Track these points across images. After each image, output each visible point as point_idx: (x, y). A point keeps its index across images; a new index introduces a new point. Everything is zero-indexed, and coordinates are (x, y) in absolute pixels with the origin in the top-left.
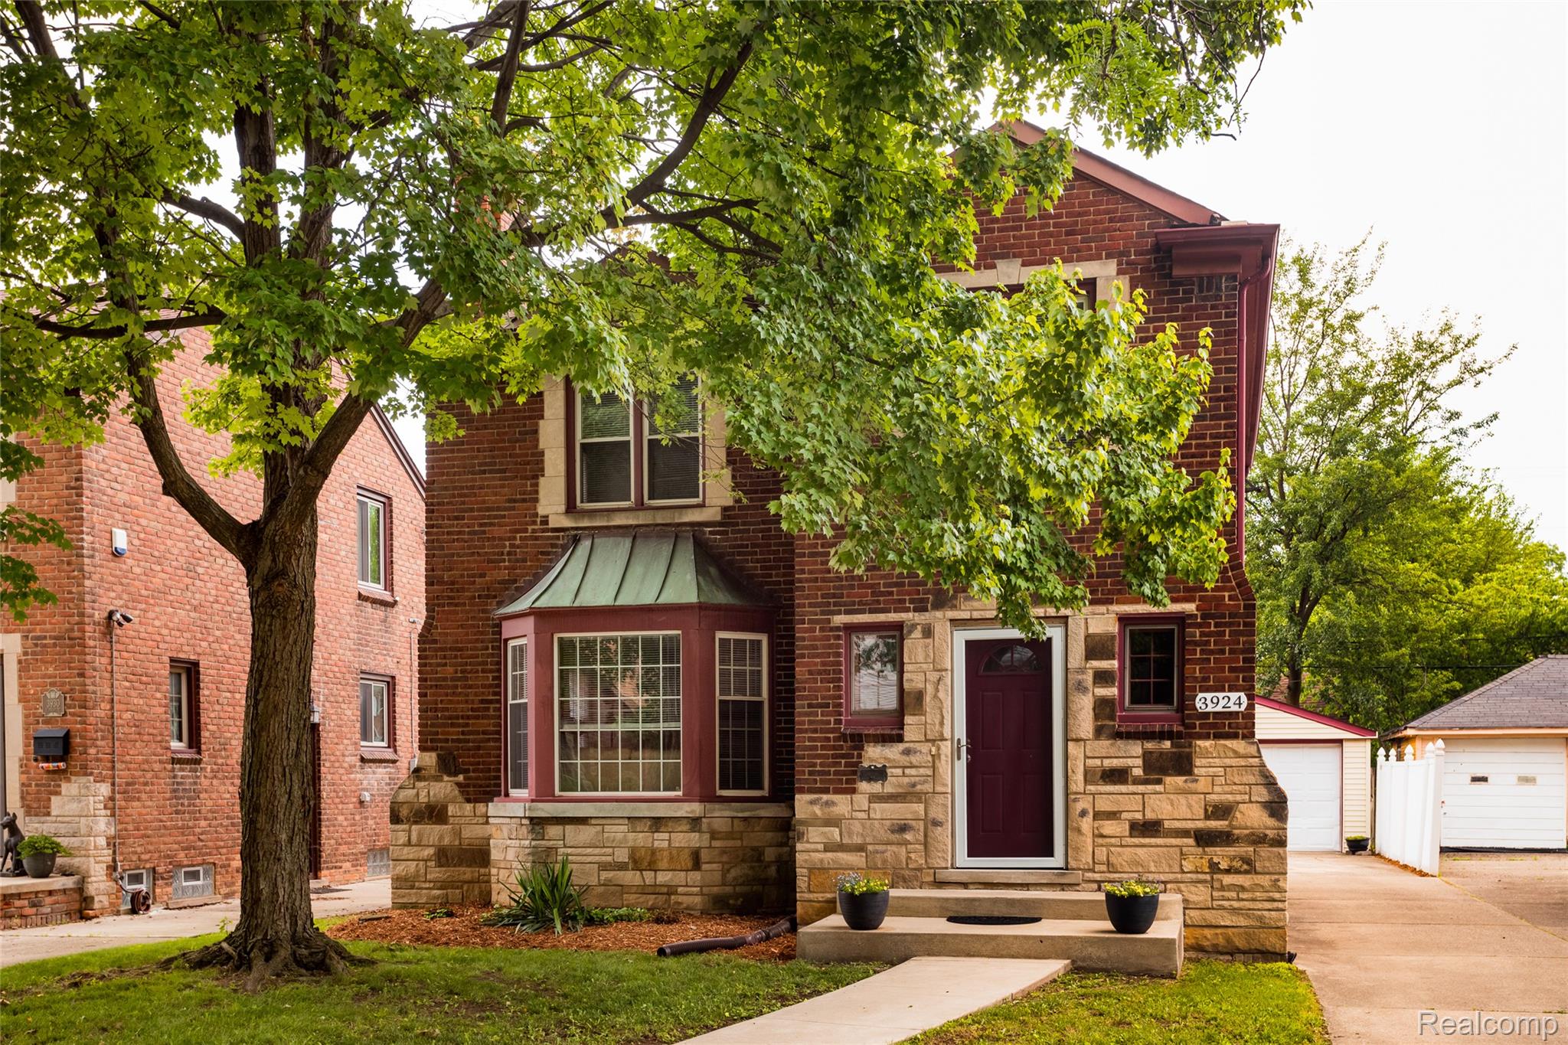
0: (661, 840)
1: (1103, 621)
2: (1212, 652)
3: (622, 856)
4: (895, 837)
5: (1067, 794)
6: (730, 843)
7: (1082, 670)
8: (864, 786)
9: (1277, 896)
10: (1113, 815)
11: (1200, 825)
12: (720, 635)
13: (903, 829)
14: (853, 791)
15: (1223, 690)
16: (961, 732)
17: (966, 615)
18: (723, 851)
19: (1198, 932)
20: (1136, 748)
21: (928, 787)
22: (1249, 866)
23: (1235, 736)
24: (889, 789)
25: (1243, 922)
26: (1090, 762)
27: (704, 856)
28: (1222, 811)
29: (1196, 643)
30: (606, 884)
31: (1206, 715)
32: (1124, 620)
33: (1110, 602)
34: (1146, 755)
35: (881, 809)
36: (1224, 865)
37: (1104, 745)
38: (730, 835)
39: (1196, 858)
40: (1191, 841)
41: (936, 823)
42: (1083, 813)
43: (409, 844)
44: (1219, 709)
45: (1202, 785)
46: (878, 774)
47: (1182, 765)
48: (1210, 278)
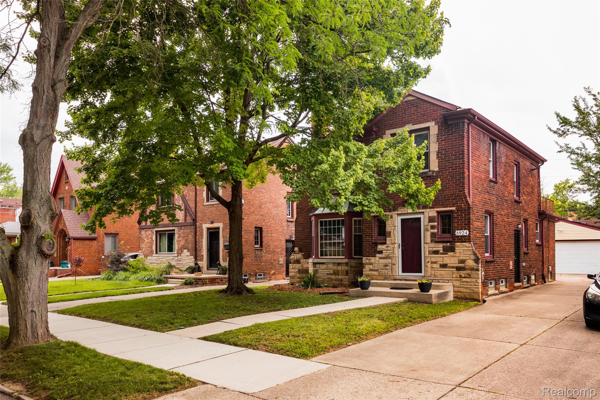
0: (340, 268)
1: (433, 213)
2: (459, 220)
3: (332, 272)
4: (384, 268)
5: (425, 257)
6: (356, 269)
7: (428, 226)
8: (378, 255)
9: (477, 284)
10: (435, 263)
11: (457, 265)
12: (354, 219)
13: (386, 266)
14: (375, 256)
15: (462, 230)
16: (400, 242)
17: (400, 212)
18: (354, 271)
19: (457, 293)
20: (441, 245)
21: (392, 255)
22: (469, 276)
23: (466, 242)
24: (383, 256)
25: (468, 291)
26: (430, 249)
27: (349, 272)
28: (463, 261)
29: (455, 218)
30: (328, 278)
31: (458, 236)
32: (438, 212)
33: (434, 208)
34: (443, 247)
35: (382, 261)
36: (463, 276)
37: (433, 245)
38: (356, 267)
39: (456, 274)
40: (455, 269)
41: (394, 264)
42: (428, 262)
43: (293, 268)
44: (461, 235)
45: (457, 255)
46: (381, 252)
47: (452, 250)
48: (457, 123)
